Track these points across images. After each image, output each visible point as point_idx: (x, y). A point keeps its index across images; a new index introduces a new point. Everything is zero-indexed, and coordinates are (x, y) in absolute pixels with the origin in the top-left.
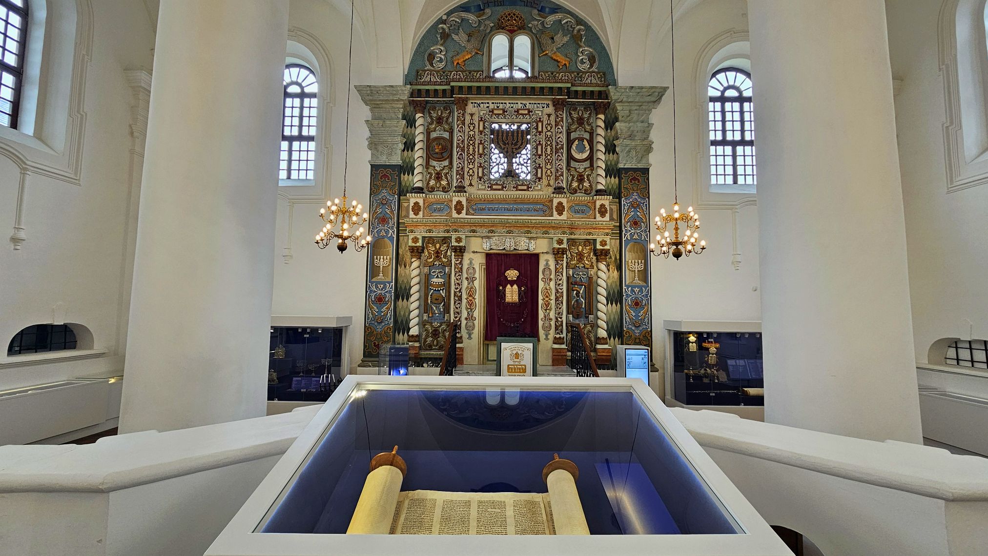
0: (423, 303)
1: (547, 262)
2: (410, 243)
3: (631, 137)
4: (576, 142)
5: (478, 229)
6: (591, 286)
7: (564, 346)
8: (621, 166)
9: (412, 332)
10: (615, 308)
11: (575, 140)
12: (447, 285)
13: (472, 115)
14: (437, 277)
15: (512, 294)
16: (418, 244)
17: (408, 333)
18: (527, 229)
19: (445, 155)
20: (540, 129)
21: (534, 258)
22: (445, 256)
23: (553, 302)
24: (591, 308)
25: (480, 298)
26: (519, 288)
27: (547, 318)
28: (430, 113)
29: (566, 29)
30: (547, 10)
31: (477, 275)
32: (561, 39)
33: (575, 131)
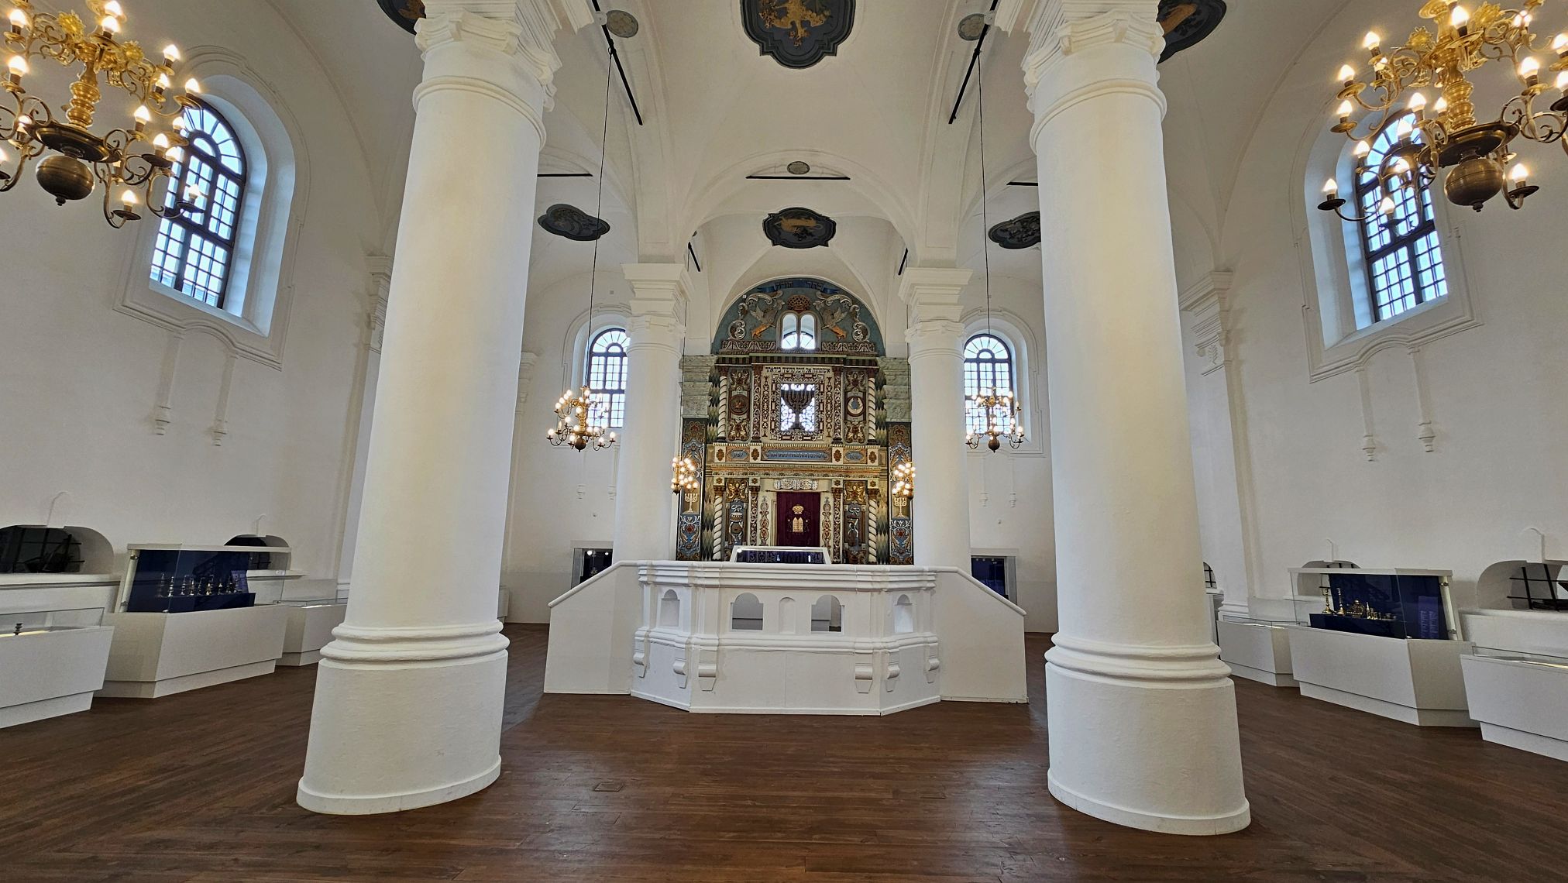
0: (725, 533)
1: (827, 499)
2: (715, 483)
3: (896, 397)
4: (852, 400)
5: (771, 472)
6: (863, 520)
8: (888, 420)
9: (715, 557)
10: (883, 538)
11: (851, 398)
12: (744, 518)
13: (766, 378)
14: (737, 511)
15: (798, 526)
16: (721, 484)
18: (811, 472)
19: (744, 410)
20: (822, 390)
21: (816, 496)
22: (743, 494)
23: (832, 532)
24: (863, 538)
25: (771, 527)
26: (804, 521)
27: (827, 545)
28: (732, 375)
29: (844, 308)
30: (829, 291)
31: (769, 510)
32: (839, 316)
33: (851, 391)
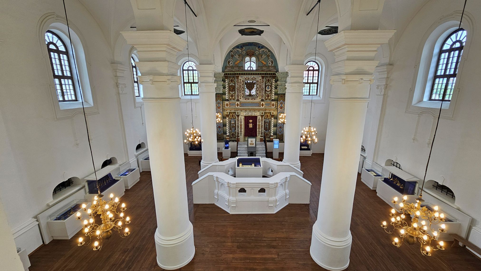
0: (229, 128)
1: (259, 118)
2: (226, 114)
3: (281, 85)
4: (267, 86)
5: (242, 110)
6: (270, 123)
7: (263, 138)
8: (278, 93)
9: (227, 135)
10: (275, 128)
12: (235, 123)
13: (240, 80)
14: (233, 121)
15: (251, 126)
16: (228, 114)
17: (226, 134)
18: (254, 110)
19: (234, 90)
20: (258, 84)
21: (256, 117)
22: (234, 116)
23: (260, 127)
24: (270, 128)
25: (243, 127)
26: (253, 124)
27: (259, 131)
28: (229, 79)
29: (265, 53)
30: (260, 47)
31: (242, 121)
33: (267, 83)
